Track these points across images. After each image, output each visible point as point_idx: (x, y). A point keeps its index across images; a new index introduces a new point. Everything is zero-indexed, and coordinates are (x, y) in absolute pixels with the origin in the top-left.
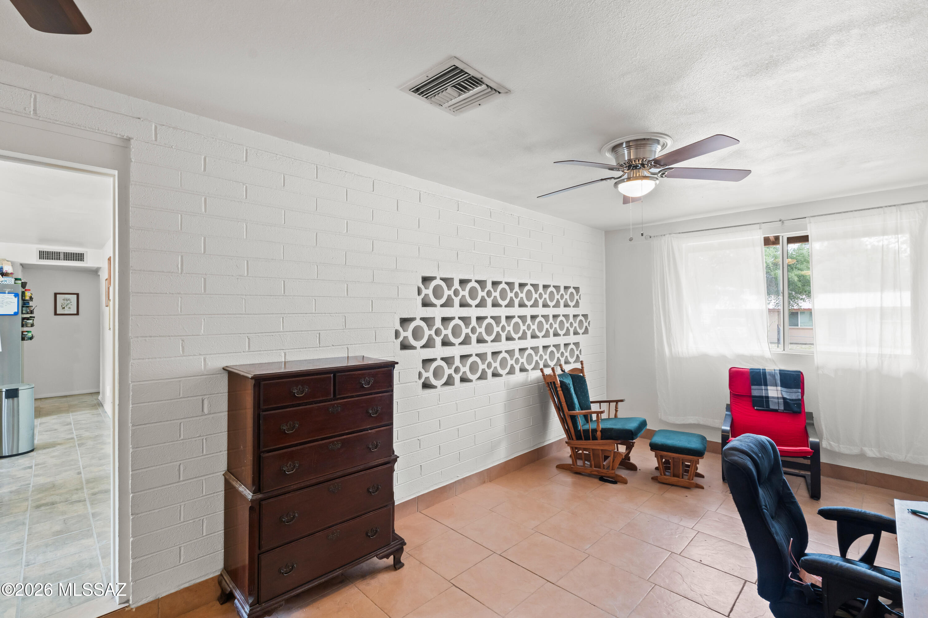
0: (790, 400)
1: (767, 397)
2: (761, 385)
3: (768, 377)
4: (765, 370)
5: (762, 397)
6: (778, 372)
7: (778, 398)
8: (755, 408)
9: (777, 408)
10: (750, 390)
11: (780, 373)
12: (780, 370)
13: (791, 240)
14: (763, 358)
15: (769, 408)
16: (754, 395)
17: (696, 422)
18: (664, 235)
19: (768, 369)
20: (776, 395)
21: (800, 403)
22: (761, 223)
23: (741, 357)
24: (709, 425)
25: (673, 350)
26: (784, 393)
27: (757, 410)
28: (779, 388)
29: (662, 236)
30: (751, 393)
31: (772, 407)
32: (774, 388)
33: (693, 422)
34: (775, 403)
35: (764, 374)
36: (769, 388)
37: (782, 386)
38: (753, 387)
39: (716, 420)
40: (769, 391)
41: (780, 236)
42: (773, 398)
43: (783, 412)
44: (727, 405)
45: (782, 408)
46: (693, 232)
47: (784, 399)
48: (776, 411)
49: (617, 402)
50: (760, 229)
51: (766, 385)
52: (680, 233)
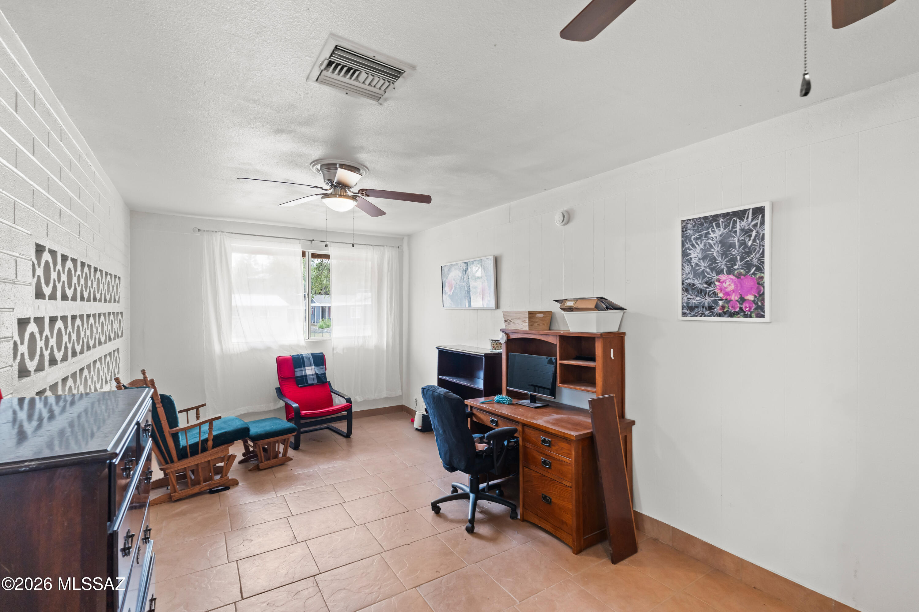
0: (320, 374)
1: (306, 376)
2: (301, 367)
3: (305, 360)
4: (302, 355)
5: (302, 376)
6: (311, 355)
7: (313, 375)
8: (299, 386)
9: (313, 382)
10: (294, 372)
11: (312, 356)
12: (312, 354)
13: (314, 256)
14: (298, 346)
15: (308, 383)
16: (297, 376)
17: (246, 412)
18: (216, 232)
19: (304, 354)
20: (311, 373)
21: (324, 375)
22: (301, 239)
23: (282, 347)
24: (257, 411)
25: (224, 346)
26: (316, 370)
27: (300, 387)
28: (313, 367)
29: (213, 231)
30: (295, 375)
31: (310, 382)
32: (310, 368)
33: (243, 413)
34: (312, 379)
35: (303, 358)
36: (307, 368)
37: (315, 366)
38: (296, 370)
39: (262, 405)
40: (307, 371)
41: (306, 252)
42: (310, 375)
43: (317, 385)
44: (277, 389)
45: (316, 382)
46: (245, 234)
47: (317, 374)
48: (312, 385)
49: (197, 408)
50: (300, 244)
51: (304, 366)
52: (232, 233)
